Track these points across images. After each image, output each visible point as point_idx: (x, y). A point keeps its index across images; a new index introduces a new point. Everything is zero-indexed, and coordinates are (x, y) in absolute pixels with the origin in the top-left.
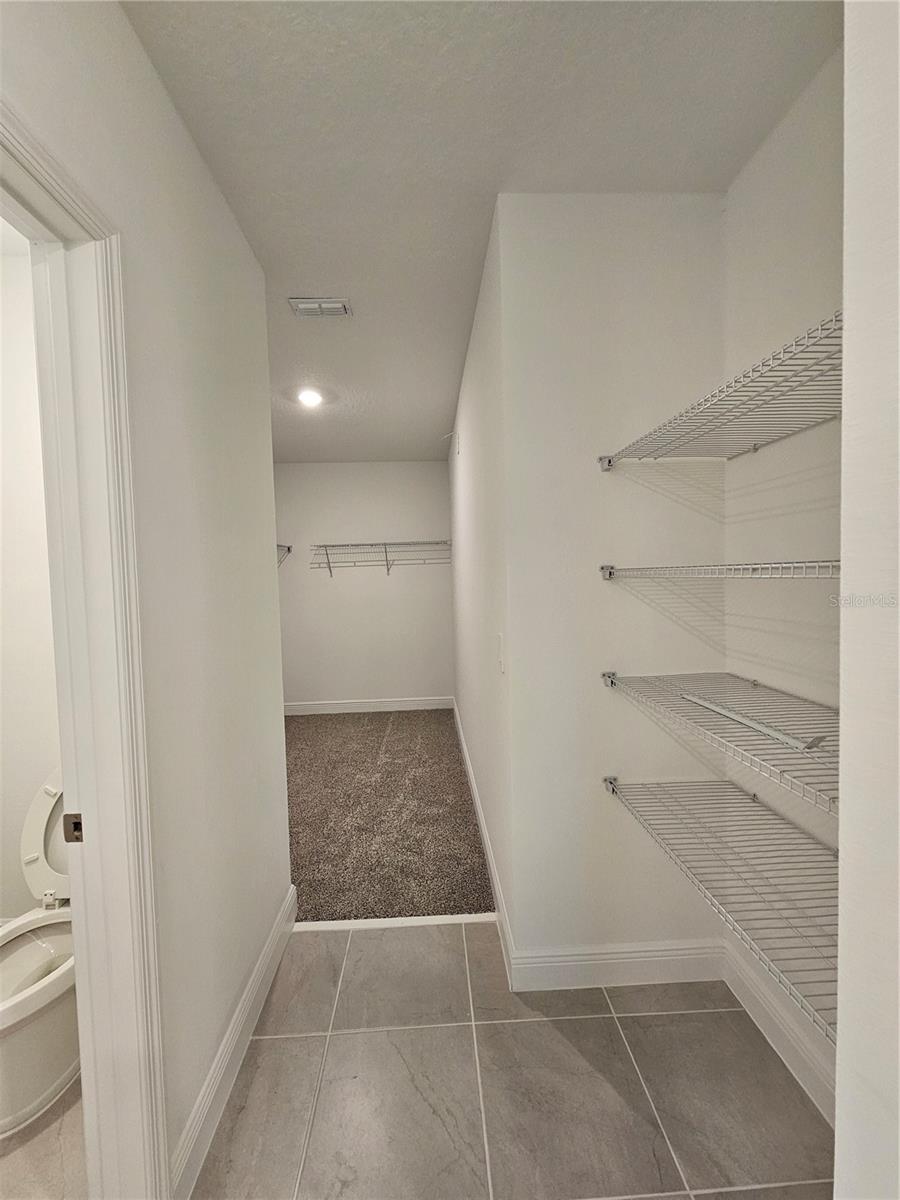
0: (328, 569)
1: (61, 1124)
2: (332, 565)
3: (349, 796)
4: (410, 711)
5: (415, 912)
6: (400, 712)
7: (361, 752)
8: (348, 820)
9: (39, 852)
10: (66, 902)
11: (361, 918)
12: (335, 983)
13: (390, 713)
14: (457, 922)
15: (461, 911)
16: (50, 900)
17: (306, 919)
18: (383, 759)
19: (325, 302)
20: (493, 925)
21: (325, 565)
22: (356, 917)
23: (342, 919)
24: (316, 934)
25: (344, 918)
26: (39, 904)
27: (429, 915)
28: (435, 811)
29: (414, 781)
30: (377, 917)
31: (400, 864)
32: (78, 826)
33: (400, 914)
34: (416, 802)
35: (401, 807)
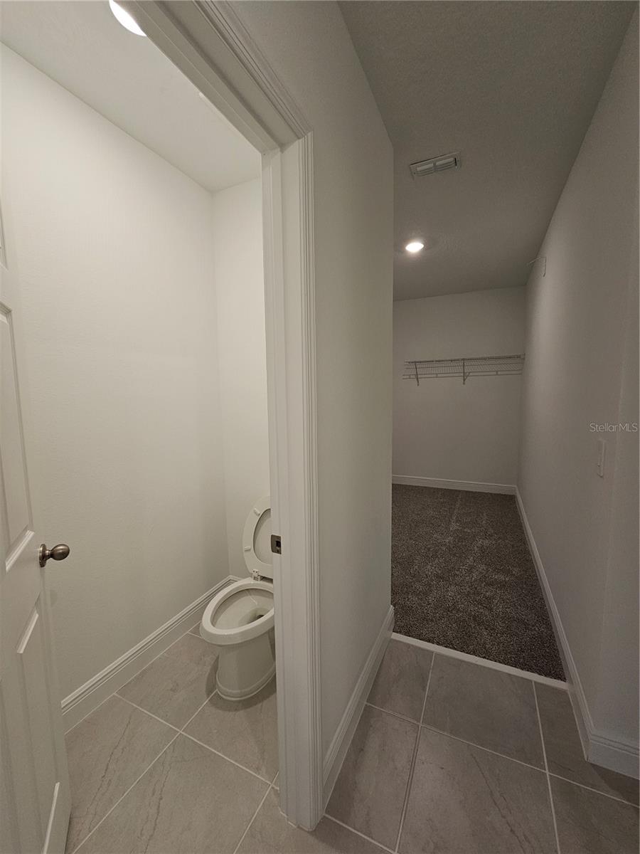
0: (416, 380)
1: (262, 706)
2: (419, 376)
3: (429, 549)
4: (476, 492)
5: (487, 655)
6: (467, 492)
7: (436, 518)
8: (429, 567)
9: (250, 546)
10: (271, 580)
11: (441, 645)
12: (424, 689)
13: (459, 491)
14: (528, 678)
15: (530, 669)
16: (256, 575)
17: (400, 632)
18: (454, 526)
19: (437, 161)
20: (564, 693)
21: (414, 377)
22: (438, 644)
23: (426, 641)
24: (408, 646)
25: (429, 641)
26: (251, 575)
27: (500, 662)
28: (503, 578)
29: (481, 548)
30: (455, 649)
31: (473, 613)
32: (278, 544)
33: (474, 654)
34: (484, 567)
35: (471, 568)
